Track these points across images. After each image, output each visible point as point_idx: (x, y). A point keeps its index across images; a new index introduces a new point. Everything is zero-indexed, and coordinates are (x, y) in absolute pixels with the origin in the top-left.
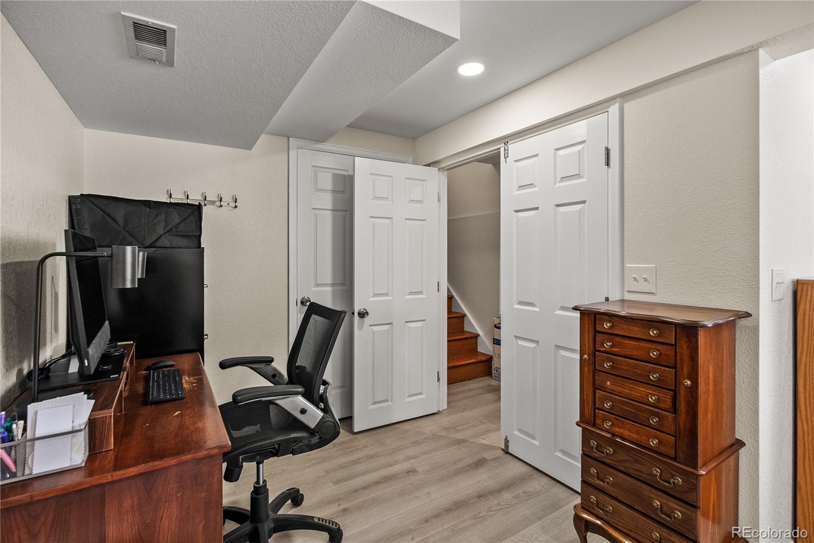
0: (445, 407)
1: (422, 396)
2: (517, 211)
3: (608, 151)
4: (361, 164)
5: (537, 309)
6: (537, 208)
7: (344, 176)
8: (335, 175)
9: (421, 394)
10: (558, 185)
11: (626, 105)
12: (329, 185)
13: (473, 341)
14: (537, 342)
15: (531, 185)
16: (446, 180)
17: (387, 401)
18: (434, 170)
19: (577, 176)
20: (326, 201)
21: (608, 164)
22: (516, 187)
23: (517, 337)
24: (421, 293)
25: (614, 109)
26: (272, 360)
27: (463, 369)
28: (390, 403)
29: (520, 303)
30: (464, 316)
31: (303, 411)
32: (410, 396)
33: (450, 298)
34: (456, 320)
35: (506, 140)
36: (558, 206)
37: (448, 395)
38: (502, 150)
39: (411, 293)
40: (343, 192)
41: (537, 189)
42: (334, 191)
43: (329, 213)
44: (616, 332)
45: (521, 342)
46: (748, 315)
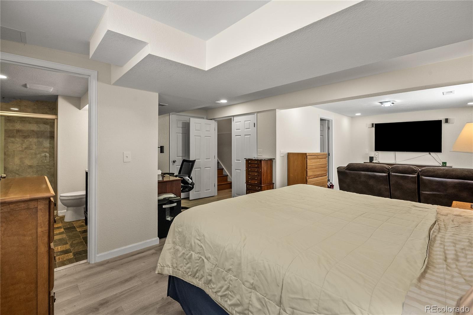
0: (217, 195)
1: (210, 191)
2: (236, 136)
3: (254, 123)
4: (192, 119)
5: (240, 161)
6: (240, 135)
7: (185, 122)
8: (183, 123)
9: (209, 190)
10: (245, 130)
11: (258, 114)
12: (181, 126)
13: (226, 177)
14: (240, 170)
15: (239, 129)
16: (217, 124)
17: (199, 191)
18: (213, 121)
19: (249, 128)
20: (180, 130)
21: (254, 126)
22: (236, 129)
23: (236, 169)
24: (209, 159)
25: (256, 114)
26: (174, 174)
27: (223, 186)
28: (200, 192)
29: (237, 160)
30: (223, 169)
31: (188, 180)
32: (206, 190)
33: (218, 163)
34: (220, 170)
35: (234, 116)
36: (245, 135)
37: (218, 193)
38: (232, 118)
39: (206, 159)
40: (185, 128)
41: (240, 130)
42: (182, 128)
43: (181, 134)
44: (251, 163)
45: (237, 171)
46: (274, 159)
